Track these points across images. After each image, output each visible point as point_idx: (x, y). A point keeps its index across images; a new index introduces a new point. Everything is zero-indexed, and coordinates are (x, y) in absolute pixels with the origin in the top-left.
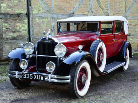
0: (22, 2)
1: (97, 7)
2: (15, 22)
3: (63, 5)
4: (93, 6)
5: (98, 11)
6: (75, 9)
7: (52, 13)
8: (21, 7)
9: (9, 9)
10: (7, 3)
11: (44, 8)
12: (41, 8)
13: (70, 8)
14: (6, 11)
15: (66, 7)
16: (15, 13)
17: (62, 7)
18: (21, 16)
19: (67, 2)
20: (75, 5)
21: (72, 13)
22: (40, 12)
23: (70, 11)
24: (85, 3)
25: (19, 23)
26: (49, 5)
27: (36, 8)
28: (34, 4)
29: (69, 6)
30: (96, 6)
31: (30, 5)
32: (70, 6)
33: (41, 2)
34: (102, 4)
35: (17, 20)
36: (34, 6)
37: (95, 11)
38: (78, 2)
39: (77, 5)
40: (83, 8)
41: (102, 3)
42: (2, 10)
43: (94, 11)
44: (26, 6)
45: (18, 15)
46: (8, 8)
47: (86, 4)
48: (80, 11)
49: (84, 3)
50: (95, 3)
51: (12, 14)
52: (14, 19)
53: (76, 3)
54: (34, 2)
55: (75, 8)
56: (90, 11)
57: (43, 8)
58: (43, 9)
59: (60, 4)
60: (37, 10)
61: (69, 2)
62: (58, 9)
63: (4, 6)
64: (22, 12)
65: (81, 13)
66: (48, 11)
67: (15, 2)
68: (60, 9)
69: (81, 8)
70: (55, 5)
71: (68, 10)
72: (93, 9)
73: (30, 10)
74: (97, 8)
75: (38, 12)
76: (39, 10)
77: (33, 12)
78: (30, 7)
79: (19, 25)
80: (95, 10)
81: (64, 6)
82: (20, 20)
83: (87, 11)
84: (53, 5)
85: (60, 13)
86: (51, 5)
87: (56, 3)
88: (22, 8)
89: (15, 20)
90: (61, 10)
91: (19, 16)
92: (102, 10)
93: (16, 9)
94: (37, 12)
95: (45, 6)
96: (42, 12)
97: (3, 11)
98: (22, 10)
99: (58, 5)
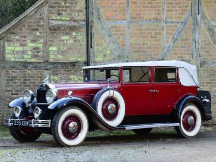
0: (79, 41)
1: (209, 44)
2: (69, 74)
3: (144, 44)
4: (200, 41)
5: (211, 53)
6: (165, 50)
7: (126, 59)
8: (78, 51)
10: (58, 45)
11: (114, 51)
12: (108, 52)
13: (156, 48)
14: (56, 59)
15: (149, 48)
16: (69, 62)
17: (143, 48)
18: (77, 65)
19: (152, 37)
20: (167, 41)
22: (107, 59)
24: (184, 37)
25: (74, 74)
26: (121, 44)
27: (101, 52)
28: (97, 45)
29: (155, 44)
30: (207, 42)
31: (91, 47)
35: (71, 70)
36: (97, 48)
37: (204, 53)
39: (170, 42)
40: (182, 47)
42: (51, 57)
43: (202, 52)
44: (85, 48)
45: (73, 64)
47: (187, 39)
48: (175, 54)
49: (182, 36)
50: (205, 34)
51: (65, 63)
52: (67, 69)
53: (168, 38)
54: (97, 41)
55: (166, 48)
56: (195, 54)
57: (111, 50)
58: (112, 52)
59: (139, 41)
60: (102, 55)
61: (155, 37)
62: (135, 52)
63: (53, 51)
64: (79, 60)
66: (119, 56)
67: (69, 42)
68: (139, 52)
69: (178, 47)
70: (131, 44)
71: (153, 54)
72: (202, 48)
73: (91, 55)
74: (208, 46)
75: (104, 59)
76: (105, 56)
77: (96, 59)
78: (91, 50)
79: (74, 78)
80: (205, 52)
81: (146, 46)
82: (76, 71)
83: (188, 54)
84: (127, 44)
85: (140, 58)
86: (124, 45)
87: (132, 41)
88: (80, 52)
89: (68, 71)
90: (141, 53)
91: (74, 66)
93: (70, 56)
94: (102, 59)
95: (115, 47)
97: (52, 59)
98: (79, 57)
99: (136, 44)
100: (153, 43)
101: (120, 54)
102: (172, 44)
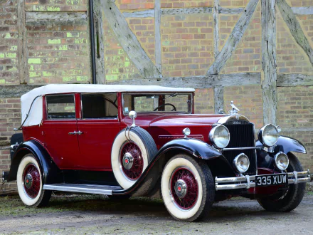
0: (78, 48)
1: (289, 45)
3: (185, 49)
4: (275, 42)
5: (293, 60)
6: (220, 57)
7: (156, 76)
8: (76, 63)
9: (48, 71)
10: (43, 54)
11: (136, 63)
12: (127, 64)
13: (205, 55)
14: (39, 79)
15: (194, 55)
17: (184, 55)
19: (197, 37)
20: (222, 43)
21: (213, 72)
22: (124, 77)
23: (207, 65)
24: (249, 35)
26: (146, 50)
27: (115, 64)
28: (108, 53)
29: (203, 49)
30: (286, 43)
31: (99, 57)
32: (206, 51)
33: (127, 45)
34: (306, 33)
36: (109, 58)
37: (281, 61)
38: (228, 34)
39: (227, 45)
40: (245, 52)
41: (306, 29)
42: (31, 76)
43: (278, 59)
44: (87, 59)
46: (43, 68)
47: (254, 39)
48: (236, 64)
49: (247, 34)
50: (283, 30)
53: (224, 37)
54: (107, 46)
55: (221, 54)
56: (267, 63)
57: (130, 61)
58: (133, 64)
59: (176, 45)
61: (203, 36)
62: (171, 62)
63: (34, 65)
64: (79, 79)
65: (240, 69)
66: (145, 70)
67: (60, 49)
68: (177, 62)
69: (240, 52)
70: (164, 49)
71: (199, 64)
72: (279, 52)
73: (98, 70)
74: (288, 49)
75: (120, 77)
76: (121, 71)
78: (98, 62)
80: (284, 58)
81: (188, 52)
83: (257, 63)
84: (158, 50)
85: (179, 74)
86: (151, 52)
87: (166, 44)
88: (80, 65)
90: (181, 64)
92: (305, 54)
93: (63, 72)
94: (116, 77)
95: (138, 54)
96: (130, 76)
97: (34, 78)
98: (79, 74)
99: (171, 49)
100: (200, 47)
101: (147, 67)
102: (230, 47)
